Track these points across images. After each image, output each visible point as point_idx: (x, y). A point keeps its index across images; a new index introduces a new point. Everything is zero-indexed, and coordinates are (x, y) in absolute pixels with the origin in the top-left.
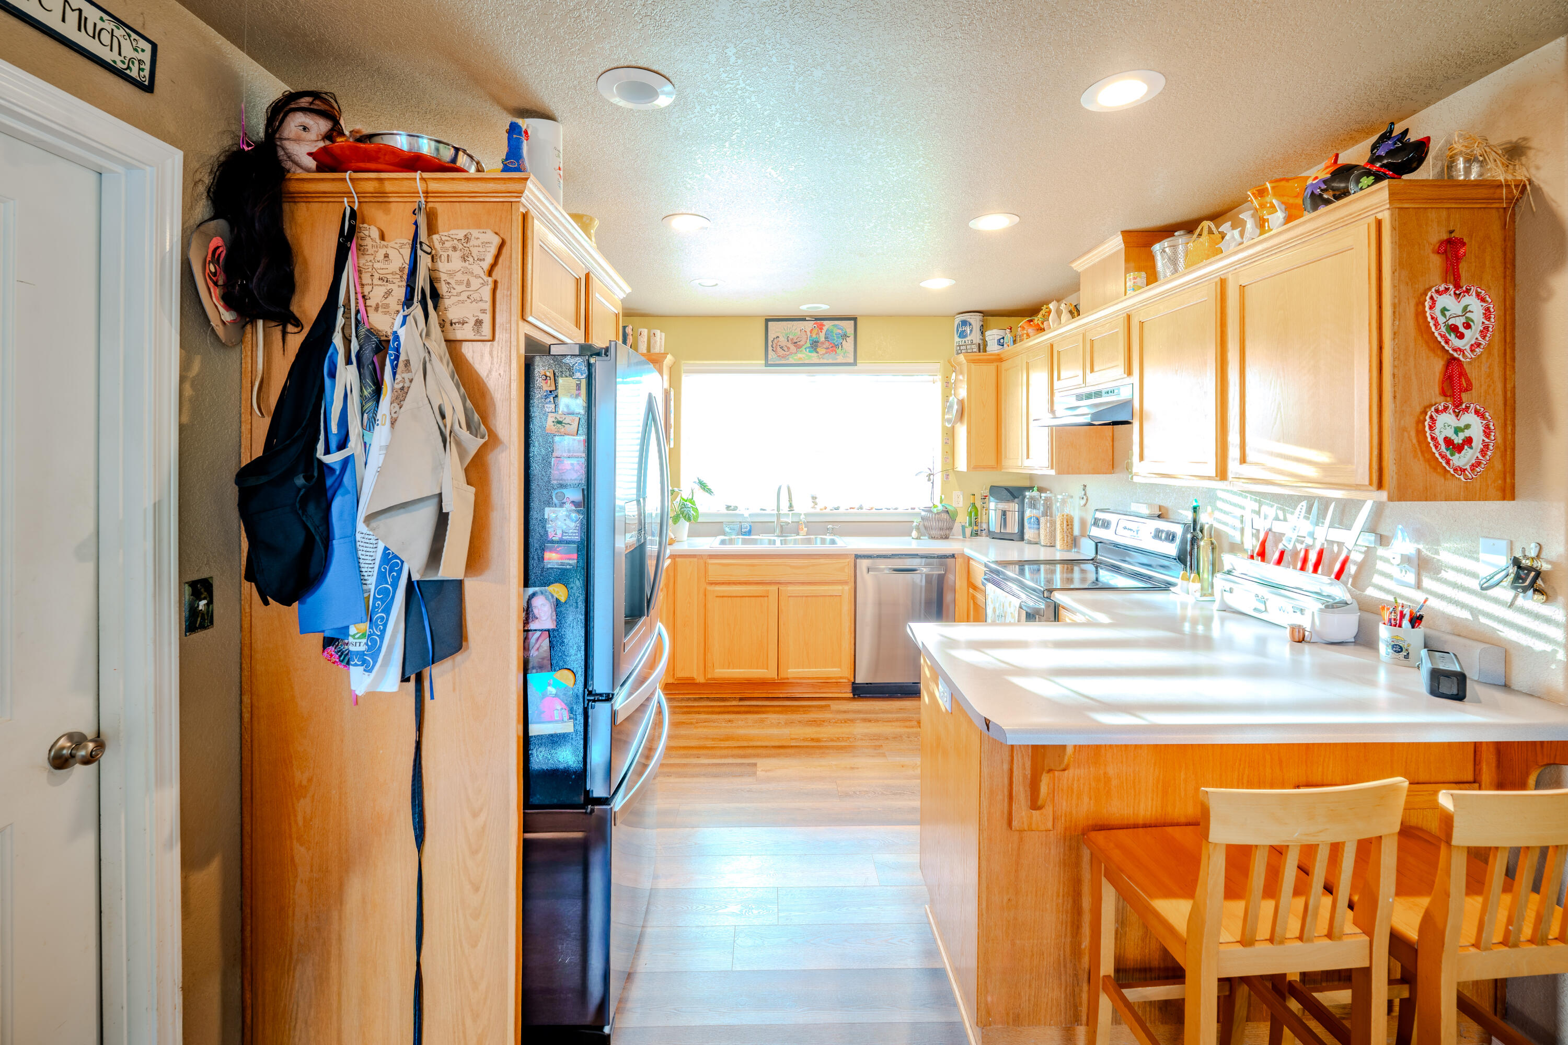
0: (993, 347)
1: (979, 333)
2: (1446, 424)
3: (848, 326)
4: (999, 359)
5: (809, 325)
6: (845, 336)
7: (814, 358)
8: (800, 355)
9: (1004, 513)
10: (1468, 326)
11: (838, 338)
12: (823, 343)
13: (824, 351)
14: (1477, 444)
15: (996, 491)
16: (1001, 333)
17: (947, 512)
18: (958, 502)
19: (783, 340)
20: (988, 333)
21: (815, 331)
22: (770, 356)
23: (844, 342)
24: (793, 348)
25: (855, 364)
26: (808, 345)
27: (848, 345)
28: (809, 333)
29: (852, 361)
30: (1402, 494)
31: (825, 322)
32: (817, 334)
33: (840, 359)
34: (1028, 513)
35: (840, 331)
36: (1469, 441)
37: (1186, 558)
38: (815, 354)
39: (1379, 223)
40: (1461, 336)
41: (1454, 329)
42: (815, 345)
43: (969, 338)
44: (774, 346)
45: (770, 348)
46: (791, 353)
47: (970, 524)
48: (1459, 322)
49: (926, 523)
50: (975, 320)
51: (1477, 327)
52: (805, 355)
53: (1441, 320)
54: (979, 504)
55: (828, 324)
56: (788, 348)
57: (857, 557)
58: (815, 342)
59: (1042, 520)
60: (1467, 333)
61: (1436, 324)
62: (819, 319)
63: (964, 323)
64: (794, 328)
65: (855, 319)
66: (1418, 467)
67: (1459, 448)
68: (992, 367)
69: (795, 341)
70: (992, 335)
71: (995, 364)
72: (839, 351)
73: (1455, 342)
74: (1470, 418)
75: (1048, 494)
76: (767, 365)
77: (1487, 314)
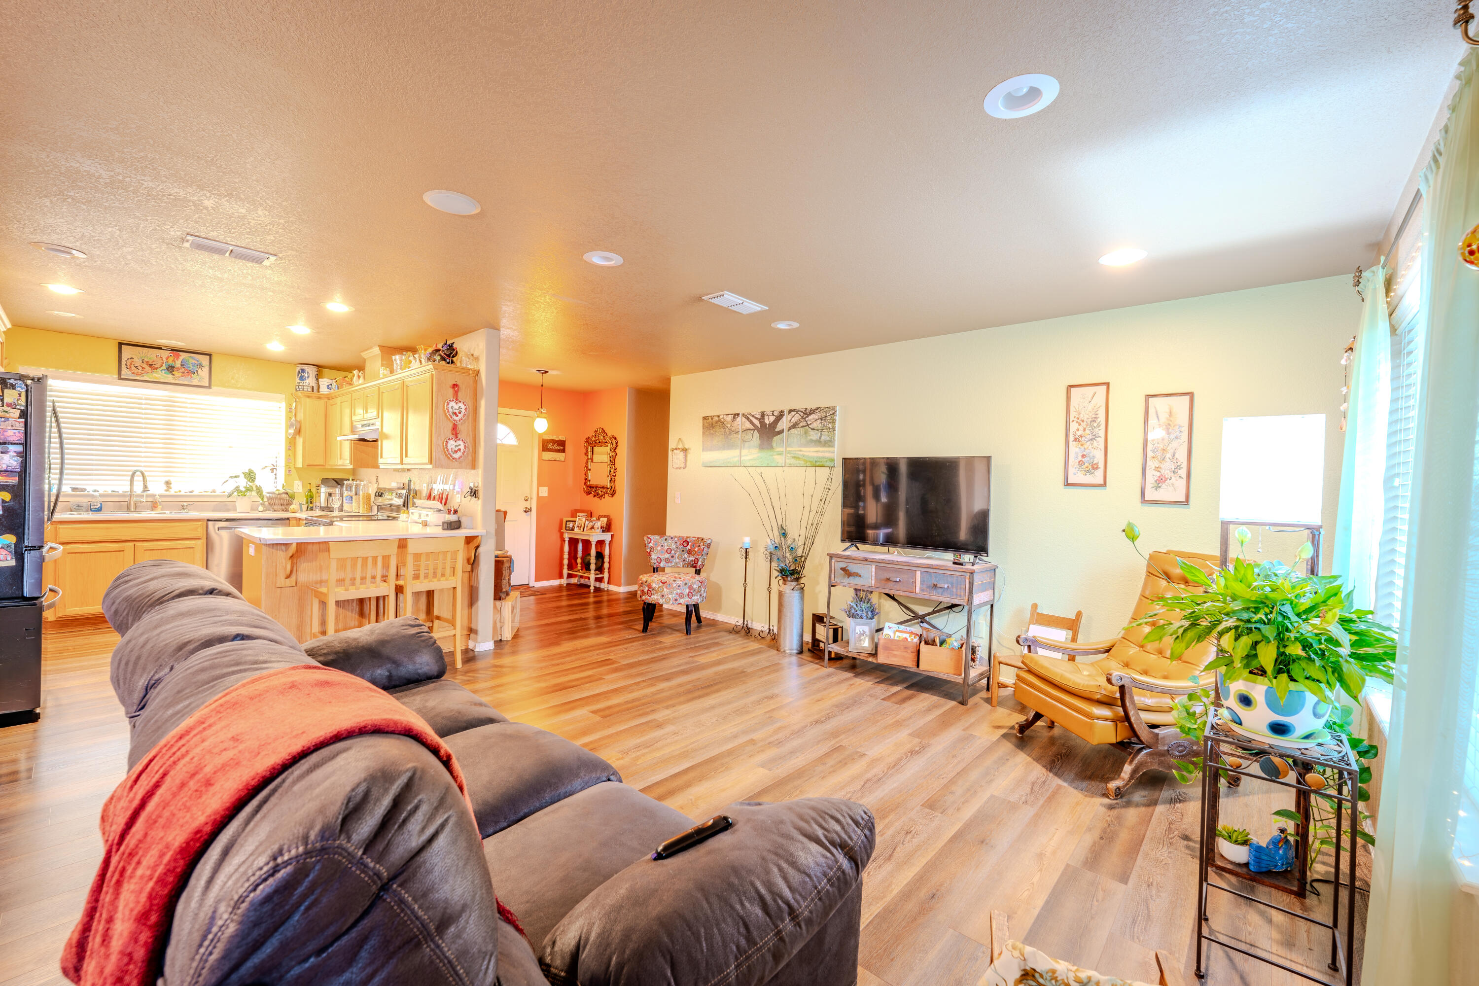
0: (324, 390)
1: (314, 379)
2: (452, 444)
3: (205, 360)
4: (328, 397)
5: (165, 354)
6: (201, 366)
7: (170, 378)
8: (154, 374)
9: (330, 495)
10: (460, 413)
11: (193, 366)
12: (178, 368)
13: (180, 374)
14: (462, 451)
15: (325, 481)
16: (330, 381)
17: (287, 493)
18: (298, 488)
19: (138, 362)
20: (320, 380)
21: (171, 359)
22: (123, 373)
23: (199, 371)
24: (147, 368)
25: (209, 387)
26: (164, 367)
27: (204, 373)
28: (165, 360)
29: (207, 385)
30: (437, 467)
31: (181, 353)
32: (174, 361)
33: (195, 382)
34: (346, 493)
35: (196, 362)
36: (460, 450)
37: (406, 504)
38: (170, 376)
39: (433, 375)
40: (457, 416)
41: (455, 413)
42: (171, 369)
43: (307, 381)
44: (128, 364)
45: (123, 366)
46: (147, 372)
47: (307, 503)
48: (457, 411)
49: (270, 501)
50: (311, 371)
51: (462, 414)
52: (161, 375)
53: (451, 410)
54: (314, 490)
55: (183, 356)
56: (143, 368)
57: (208, 520)
58: (171, 367)
59: (354, 497)
60: (459, 415)
61: (448, 411)
62: (175, 351)
63: (303, 371)
64: (150, 353)
65: (210, 355)
66: (443, 457)
67: (456, 452)
68: (323, 402)
69: (150, 363)
70: (324, 382)
71: (325, 400)
72: (194, 376)
73: (454, 417)
74: (460, 442)
75: (358, 482)
76: (120, 378)
77: (466, 409)
